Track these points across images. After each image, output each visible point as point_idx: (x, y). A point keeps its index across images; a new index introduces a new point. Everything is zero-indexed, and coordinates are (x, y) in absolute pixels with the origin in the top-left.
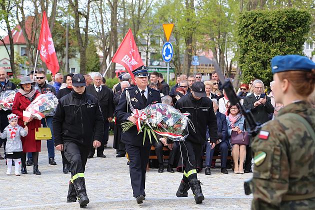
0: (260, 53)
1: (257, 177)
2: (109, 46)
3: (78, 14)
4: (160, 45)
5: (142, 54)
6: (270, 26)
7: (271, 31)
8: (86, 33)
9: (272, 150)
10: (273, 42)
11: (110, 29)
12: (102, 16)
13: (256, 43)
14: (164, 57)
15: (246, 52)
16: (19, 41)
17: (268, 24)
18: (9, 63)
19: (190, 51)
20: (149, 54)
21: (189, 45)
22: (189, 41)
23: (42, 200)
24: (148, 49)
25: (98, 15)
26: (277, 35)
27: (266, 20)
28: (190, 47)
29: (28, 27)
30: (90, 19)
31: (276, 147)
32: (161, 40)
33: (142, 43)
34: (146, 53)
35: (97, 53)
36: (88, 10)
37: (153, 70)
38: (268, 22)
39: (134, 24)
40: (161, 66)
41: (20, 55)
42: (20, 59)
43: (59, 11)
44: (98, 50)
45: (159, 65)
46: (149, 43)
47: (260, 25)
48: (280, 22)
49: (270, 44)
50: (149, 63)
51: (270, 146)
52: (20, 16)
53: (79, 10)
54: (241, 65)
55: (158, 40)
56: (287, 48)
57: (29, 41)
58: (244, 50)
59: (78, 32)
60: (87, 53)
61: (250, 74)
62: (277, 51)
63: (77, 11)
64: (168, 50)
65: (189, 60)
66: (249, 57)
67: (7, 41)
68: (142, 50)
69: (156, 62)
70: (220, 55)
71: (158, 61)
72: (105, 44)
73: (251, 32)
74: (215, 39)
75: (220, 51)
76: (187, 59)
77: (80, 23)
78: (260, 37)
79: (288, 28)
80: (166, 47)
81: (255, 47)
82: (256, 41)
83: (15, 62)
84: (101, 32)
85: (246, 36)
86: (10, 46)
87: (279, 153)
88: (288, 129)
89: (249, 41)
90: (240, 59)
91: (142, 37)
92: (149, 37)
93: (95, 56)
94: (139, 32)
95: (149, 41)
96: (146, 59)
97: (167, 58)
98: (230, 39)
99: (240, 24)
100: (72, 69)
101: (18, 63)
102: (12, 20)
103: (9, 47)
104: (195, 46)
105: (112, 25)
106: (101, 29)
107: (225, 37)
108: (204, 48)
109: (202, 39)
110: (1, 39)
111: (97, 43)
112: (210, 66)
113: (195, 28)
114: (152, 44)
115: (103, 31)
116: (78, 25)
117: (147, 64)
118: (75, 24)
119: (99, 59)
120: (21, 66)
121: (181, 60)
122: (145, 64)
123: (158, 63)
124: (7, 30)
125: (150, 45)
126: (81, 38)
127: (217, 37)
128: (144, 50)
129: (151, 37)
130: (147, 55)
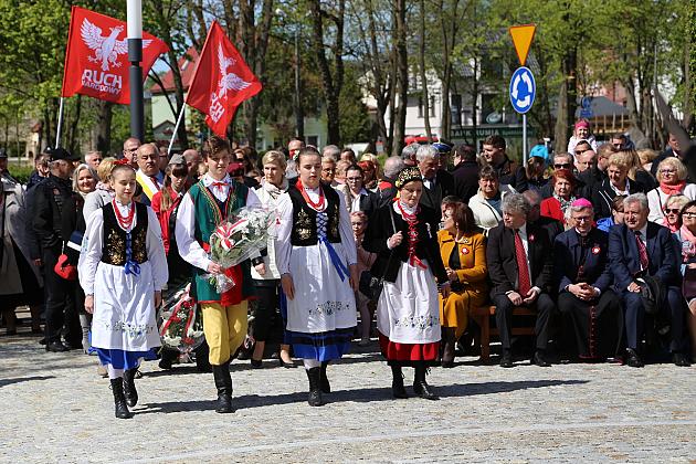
2: (390, 85)
3: (320, 17)
4: (504, 76)
5: (463, 100)
8: (339, 58)
11: (391, 46)
12: (371, 18)
14: (515, 101)
19: (573, 86)
20: (480, 98)
23: (252, 435)
24: (476, 85)
25: (364, 15)
28: (572, 77)
30: (347, 27)
32: (505, 65)
33: (463, 75)
34: (471, 98)
35: (364, 101)
36: (342, 6)
39: (444, 32)
40: (506, 123)
42: (199, 121)
44: (365, 95)
45: (501, 121)
46: (478, 74)
50: (478, 118)
52: (196, 27)
53: (322, 7)
59: (321, 55)
60: (340, 101)
63: (318, 8)
64: (523, 85)
67: (169, 84)
68: (463, 91)
69: (494, 115)
70: (641, 92)
71: (499, 111)
72: (380, 81)
75: (641, 82)
76: (565, 105)
77: (324, 36)
80: (518, 79)
83: (187, 128)
84: (371, 53)
86: (175, 95)
91: (462, 61)
92: (478, 60)
93: (357, 109)
94: (458, 49)
95: (479, 67)
96: (471, 109)
97: (521, 104)
98: (663, 55)
100: (309, 138)
101: (194, 129)
102: (177, 36)
103: (173, 96)
104: (583, 74)
105: (395, 37)
106: (370, 46)
107: (652, 50)
108: (603, 79)
109: (597, 57)
110: (156, 79)
111: (362, 80)
112: (618, 118)
113: (582, 34)
114: (483, 75)
115: (376, 52)
116: (322, 41)
117: (475, 121)
118: (313, 40)
119: (367, 115)
120: (200, 137)
121: (551, 107)
122: (470, 120)
123: (499, 116)
124: (168, 59)
125: (481, 78)
126: (326, 70)
127: (635, 52)
128: (467, 89)
129: (482, 60)
130: (475, 101)
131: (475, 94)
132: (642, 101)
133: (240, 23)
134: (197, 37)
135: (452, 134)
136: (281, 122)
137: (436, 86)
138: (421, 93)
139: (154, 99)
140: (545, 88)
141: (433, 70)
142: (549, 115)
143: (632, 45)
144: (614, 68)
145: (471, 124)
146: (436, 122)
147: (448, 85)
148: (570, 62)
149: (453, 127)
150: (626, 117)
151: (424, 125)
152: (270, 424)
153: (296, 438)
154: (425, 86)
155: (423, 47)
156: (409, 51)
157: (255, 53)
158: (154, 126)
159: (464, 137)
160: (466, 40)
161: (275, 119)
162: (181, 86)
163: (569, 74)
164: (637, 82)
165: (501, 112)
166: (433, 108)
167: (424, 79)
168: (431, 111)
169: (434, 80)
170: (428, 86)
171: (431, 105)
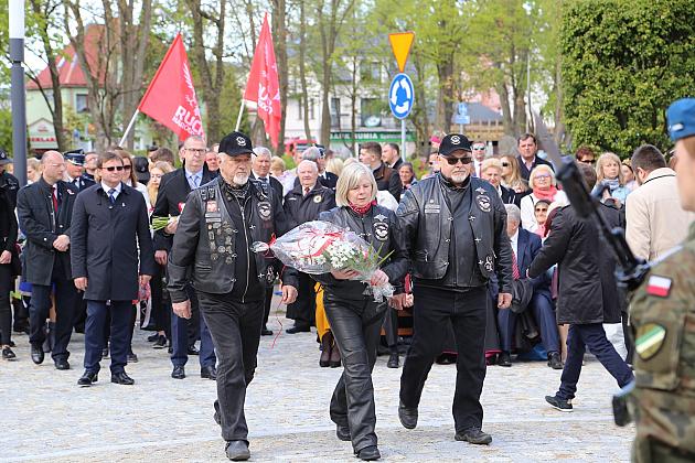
0: (612, 92)
1: (646, 385)
3: (200, 18)
4: (383, 81)
5: (341, 103)
6: (634, 30)
7: (635, 43)
8: (219, 58)
9: (682, 322)
10: (640, 68)
12: (252, 21)
13: (602, 71)
14: (394, 107)
15: (579, 92)
16: (71, 79)
17: (628, 28)
18: (51, 129)
19: (449, 92)
20: (358, 102)
21: (446, 79)
22: (445, 70)
24: (355, 89)
25: (244, 18)
26: (649, 51)
27: (623, 19)
28: (448, 83)
29: (90, 49)
30: (228, 28)
31: (690, 314)
32: (383, 70)
33: (342, 78)
34: (351, 101)
36: (223, 8)
37: (366, 136)
38: (627, 22)
39: (324, 36)
40: (384, 127)
41: (75, 111)
42: (74, 119)
43: (157, 11)
45: (380, 125)
46: (358, 78)
47: (611, 29)
48: (657, 21)
49: (633, 72)
52: (73, 24)
53: (202, 8)
54: (569, 121)
55: (377, 70)
56: (673, 80)
57: (93, 79)
58: (576, 86)
59: (202, 57)
60: (221, 102)
61: (590, 141)
62: (650, 88)
63: (198, 9)
64: (401, 92)
65: (447, 112)
66: (585, 102)
67: (47, 82)
68: (342, 94)
69: (373, 118)
70: (515, 100)
71: (378, 116)
73: (589, 47)
74: (503, 65)
75: (515, 90)
76: (443, 111)
77: (204, 36)
78: (610, 57)
79: (675, 35)
80: (397, 86)
81: (600, 80)
82: (602, 67)
83: (64, 126)
84: (251, 54)
85: (580, 56)
86: (52, 92)
89: (585, 68)
90: (567, 106)
91: (341, 65)
92: (357, 64)
94: (336, 52)
95: (358, 72)
96: (351, 113)
97: (399, 110)
98: (536, 64)
99: (565, 29)
101: (71, 128)
102: (55, 35)
103: (50, 94)
104: (460, 80)
105: (275, 40)
106: (250, 47)
107: (524, 58)
110: (33, 76)
112: (493, 124)
113: (459, 41)
114: (363, 79)
116: (201, 42)
117: (354, 125)
118: (193, 40)
119: (246, 116)
120: (77, 135)
121: (428, 112)
123: (378, 120)
124: (45, 58)
125: (361, 82)
126: (207, 71)
128: (347, 92)
129: (361, 64)
130: (353, 104)
131: (353, 98)
132: (515, 107)
133: (119, 22)
134: (74, 35)
135: (331, 137)
137: (316, 89)
138: (300, 95)
139: (29, 95)
140: (422, 94)
141: (312, 73)
145: (350, 127)
146: (316, 125)
147: (327, 88)
148: (447, 69)
149: (333, 131)
151: (303, 128)
152: (153, 422)
153: (180, 435)
154: (304, 87)
155: (303, 50)
156: (289, 54)
157: (134, 51)
158: (28, 123)
159: (343, 140)
160: (345, 44)
162: (58, 83)
164: (511, 89)
166: (312, 110)
167: (303, 81)
168: (309, 113)
169: (313, 82)
170: (308, 88)
171: (310, 108)
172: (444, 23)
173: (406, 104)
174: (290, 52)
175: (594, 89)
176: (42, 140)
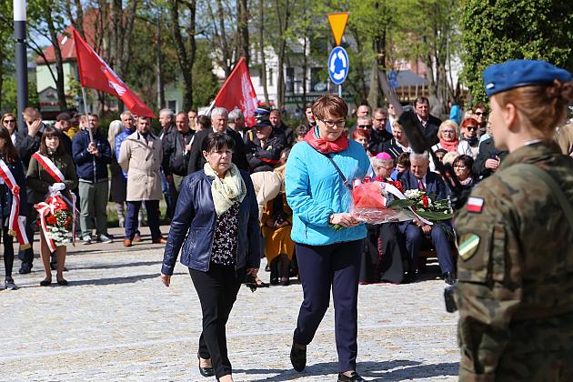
1: (466, 280)
2: (235, 59)
3: (176, 2)
5: (295, 71)
6: (522, 9)
7: (524, 19)
8: (193, 36)
9: (491, 231)
11: (236, 27)
13: (496, 43)
14: (332, 74)
15: (478, 60)
16: (72, 54)
17: (518, 7)
18: (56, 95)
20: (309, 71)
23: (114, 337)
24: (306, 60)
26: (535, 26)
28: (381, 55)
29: (89, 29)
30: (199, 11)
31: (497, 225)
32: (329, 44)
33: (295, 51)
34: (302, 70)
35: (214, 71)
39: (279, 16)
40: (330, 91)
42: (76, 87)
44: (216, 67)
45: (326, 90)
46: (307, 52)
47: (504, 9)
50: (308, 87)
51: (486, 223)
52: (74, 9)
58: (476, 55)
59: (178, 34)
60: (193, 72)
64: (338, 62)
67: (51, 56)
68: (295, 65)
69: (320, 84)
70: (437, 67)
72: (227, 56)
73: (486, 24)
74: (427, 39)
75: (437, 60)
76: (376, 77)
77: (180, 18)
78: (502, 31)
80: (334, 57)
81: (495, 50)
82: (496, 39)
83: (66, 93)
84: (220, 33)
86: (56, 65)
87: (502, 235)
88: (517, 191)
89: (483, 40)
90: (468, 72)
91: (295, 41)
92: (307, 39)
93: (209, 79)
94: (289, 30)
95: (308, 46)
96: (302, 80)
97: (337, 77)
99: (467, 8)
100: (170, 102)
101: (73, 94)
102: (57, 17)
103: (54, 67)
105: (239, 19)
106: (219, 27)
108: (407, 57)
109: (403, 39)
110: (39, 52)
111: (213, 55)
112: (420, 88)
113: (389, 20)
114: (312, 52)
115: (223, 32)
116: (177, 23)
117: (305, 90)
119: (217, 83)
120: (78, 100)
121: (366, 79)
122: (301, 89)
123: (325, 86)
124: (49, 36)
125: (310, 55)
126: (182, 46)
127: (432, 35)
128: (299, 63)
129: (310, 40)
130: (305, 73)
131: (305, 68)
132: (438, 74)
133: (111, 6)
134: (75, 18)
135: (286, 100)
136: (146, 89)
137: (273, 60)
138: (260, 65)
139: (39, 68)
140: (361, 64)
141: (270, 47)
142: (364, 85)
143: (431, 29)
144: (416, 48)
145: (302, 92)
146: (273, 90)
147: (282, 60)
148: (380, 43)
149: (287, 94)
150: (426, 88)
151: (263, 92)
154: (263, 59)
155: (262, 28)
156: (250, 32)
157: (123, 31)
158: (39, 91)
159: (297, 102)
160: (297, 23)
161: (141, 86)
162: (61, 58)
163: (379, 52)
164: (434, 59)
165: (326, 82)
166: (271, 78)
167: (263, 55)
168: (268, 82)
169: (272, 55)
170: (266, 60)
171: (268, 77)
172: (377, 5)
173: (343, 72)
174: (252, 31)
175: (490, 57)
176: (50, 104)
